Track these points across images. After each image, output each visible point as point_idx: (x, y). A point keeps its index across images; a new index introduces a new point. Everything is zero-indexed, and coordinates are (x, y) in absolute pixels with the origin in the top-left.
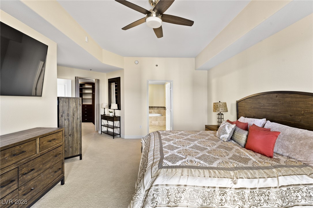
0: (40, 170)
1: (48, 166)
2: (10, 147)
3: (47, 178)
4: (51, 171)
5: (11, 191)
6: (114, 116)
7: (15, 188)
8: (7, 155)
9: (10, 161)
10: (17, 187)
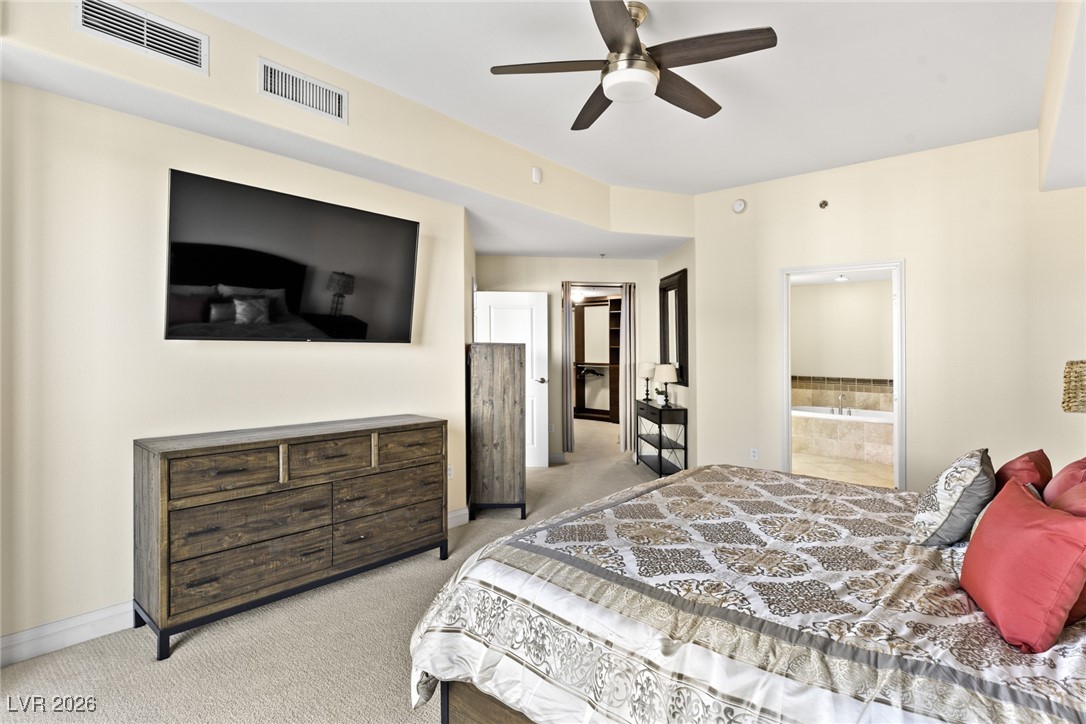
0: (380, 503)
1: (400, 501)
2: (316, 439)
3: (398, 528)
4: (408, 514)
5: (319, 524)
6: (666, 405)
7: (327, 522)
8: (311, 454)
9: (315, 466)
10: (330, 522)
